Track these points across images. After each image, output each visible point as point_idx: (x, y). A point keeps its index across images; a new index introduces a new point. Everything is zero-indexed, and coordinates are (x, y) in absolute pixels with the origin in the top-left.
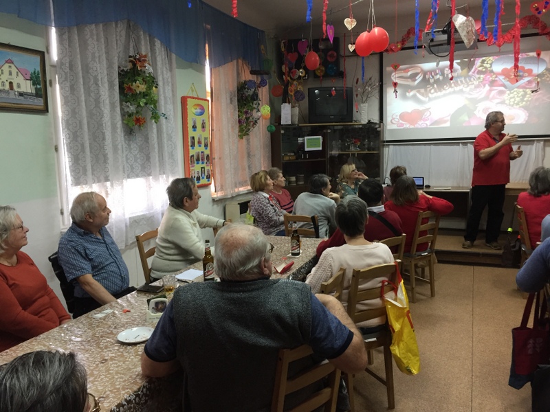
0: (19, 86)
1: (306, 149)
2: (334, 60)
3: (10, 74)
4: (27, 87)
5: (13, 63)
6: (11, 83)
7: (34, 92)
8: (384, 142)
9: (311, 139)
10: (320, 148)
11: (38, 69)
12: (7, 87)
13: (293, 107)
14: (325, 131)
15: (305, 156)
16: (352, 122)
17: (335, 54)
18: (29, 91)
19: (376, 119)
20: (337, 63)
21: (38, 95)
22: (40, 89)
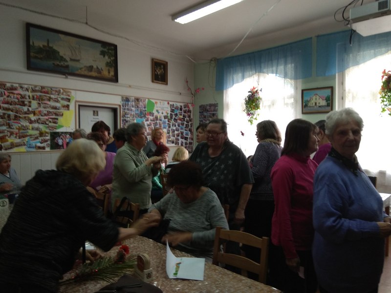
0: (319, 103)
3: (316, 99)
4: (323, 103)
5: (317, 94)
6: (316, 103)
7: (326, 104)
11: (330, 94)
12: (314, 104)
18: (324, 104)
21: (328, 105)
22: (329, 103)
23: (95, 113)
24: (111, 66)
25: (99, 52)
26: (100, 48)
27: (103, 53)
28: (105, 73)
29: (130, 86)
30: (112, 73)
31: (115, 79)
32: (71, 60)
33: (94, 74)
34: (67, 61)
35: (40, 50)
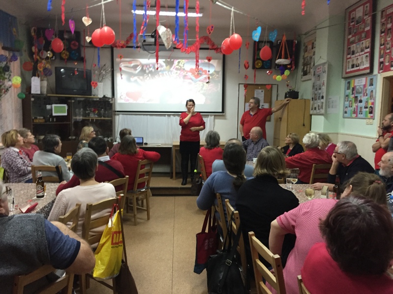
1: (54, 114)
2: (76, 48)
8: (115, 112)
9: (57, 107)
10: (66, 114)
13: (42, 80)
14: (69, 101)
15: (53, 120)
16: (91, 95)
17: (77, 44)
19: (109, 95)
20: (79, 51)
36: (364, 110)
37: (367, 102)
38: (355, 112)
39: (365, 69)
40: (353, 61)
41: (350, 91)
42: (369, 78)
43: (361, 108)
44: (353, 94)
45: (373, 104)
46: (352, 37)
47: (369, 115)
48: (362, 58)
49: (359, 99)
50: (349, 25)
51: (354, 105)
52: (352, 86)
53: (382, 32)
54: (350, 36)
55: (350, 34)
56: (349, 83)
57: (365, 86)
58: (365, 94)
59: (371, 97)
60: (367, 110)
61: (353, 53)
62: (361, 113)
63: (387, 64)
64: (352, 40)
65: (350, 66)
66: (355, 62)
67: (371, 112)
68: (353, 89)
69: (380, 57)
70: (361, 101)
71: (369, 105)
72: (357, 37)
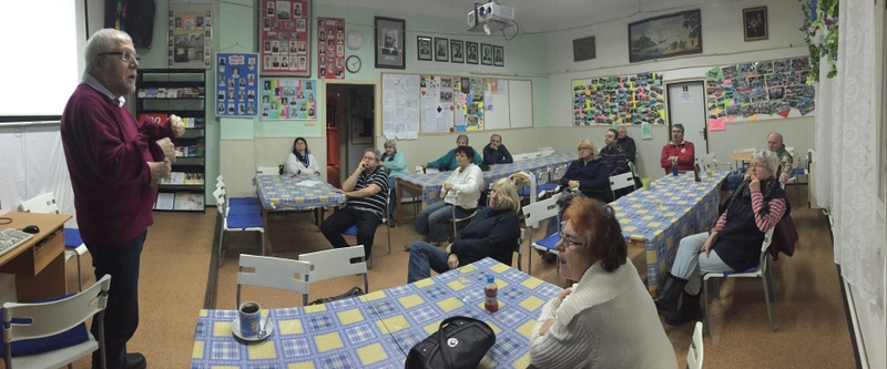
23: (686, 89)
24: (694, 37)
25: (682, 25)
26: (682, 19)
27: (686, 25)
28: (689, 46)
29: (715, 54)
30: (696, 43)
31: (699, 50)
32: (660, 42)
33: (678, 50)
34: (655, 45)
35: (638, 43)
36: (299, 112)
37: (304, 104)
38: (283, 114)
39: (298, 71)
40: (275, 59)
41: (272, 92)
42: (304, 81)
43: (294, 110)
44: (277, 94)
45: (314, 106)
46: (272, 30)
47: (309, 118)
48: (293, 59)
49: (290, 99)
50: (264, 15)
51: (282, 107)
52: (274, 85)
53: (320, 40)
54: (268, 29)
55: (267, 26)
56: (269, 83)
57: (298, 88)
58: (301, 96)
59: (312, 99)
60: (306, 112)
61: (275, 50)
62: (295, 114)
63: (331, 72)
64: (270, 34)
65: (270, 63)
66: (280, 61)
67: (312, 114)
68: (277, 90)
69: (320, 62)
70: (293, 103)
71: (309, 106)
72: (280, 34)
